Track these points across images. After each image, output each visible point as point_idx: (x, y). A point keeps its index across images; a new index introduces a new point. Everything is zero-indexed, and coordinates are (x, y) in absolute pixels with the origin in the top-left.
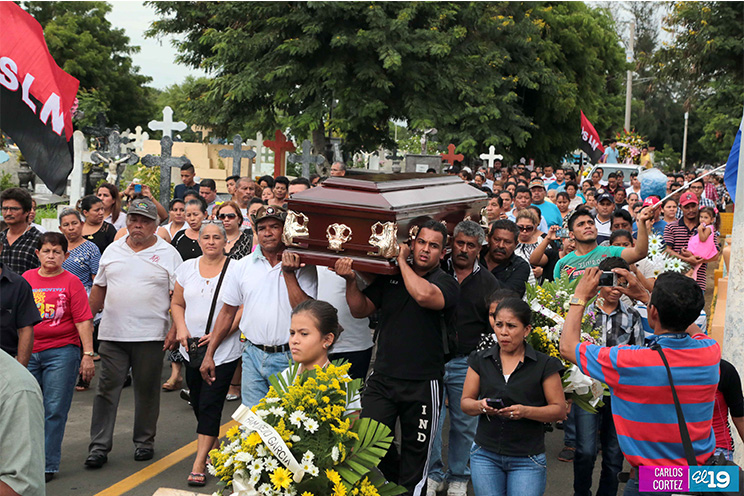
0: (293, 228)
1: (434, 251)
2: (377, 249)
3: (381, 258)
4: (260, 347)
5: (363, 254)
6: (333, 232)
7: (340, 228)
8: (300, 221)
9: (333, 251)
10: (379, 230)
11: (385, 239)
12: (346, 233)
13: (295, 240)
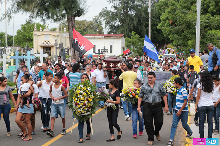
0: (104, 64)
1: (125, 67)
2: (118, 67)
3: (118, 68)
4: (99, 83)
5: (116, 68)
6: (111, 65)
7: (112, 64)
8: (105, 63)
9: (111, 67)
10: (118, 64)
11: (119, 65)
12: (113, 65)
13: (105, 66)
